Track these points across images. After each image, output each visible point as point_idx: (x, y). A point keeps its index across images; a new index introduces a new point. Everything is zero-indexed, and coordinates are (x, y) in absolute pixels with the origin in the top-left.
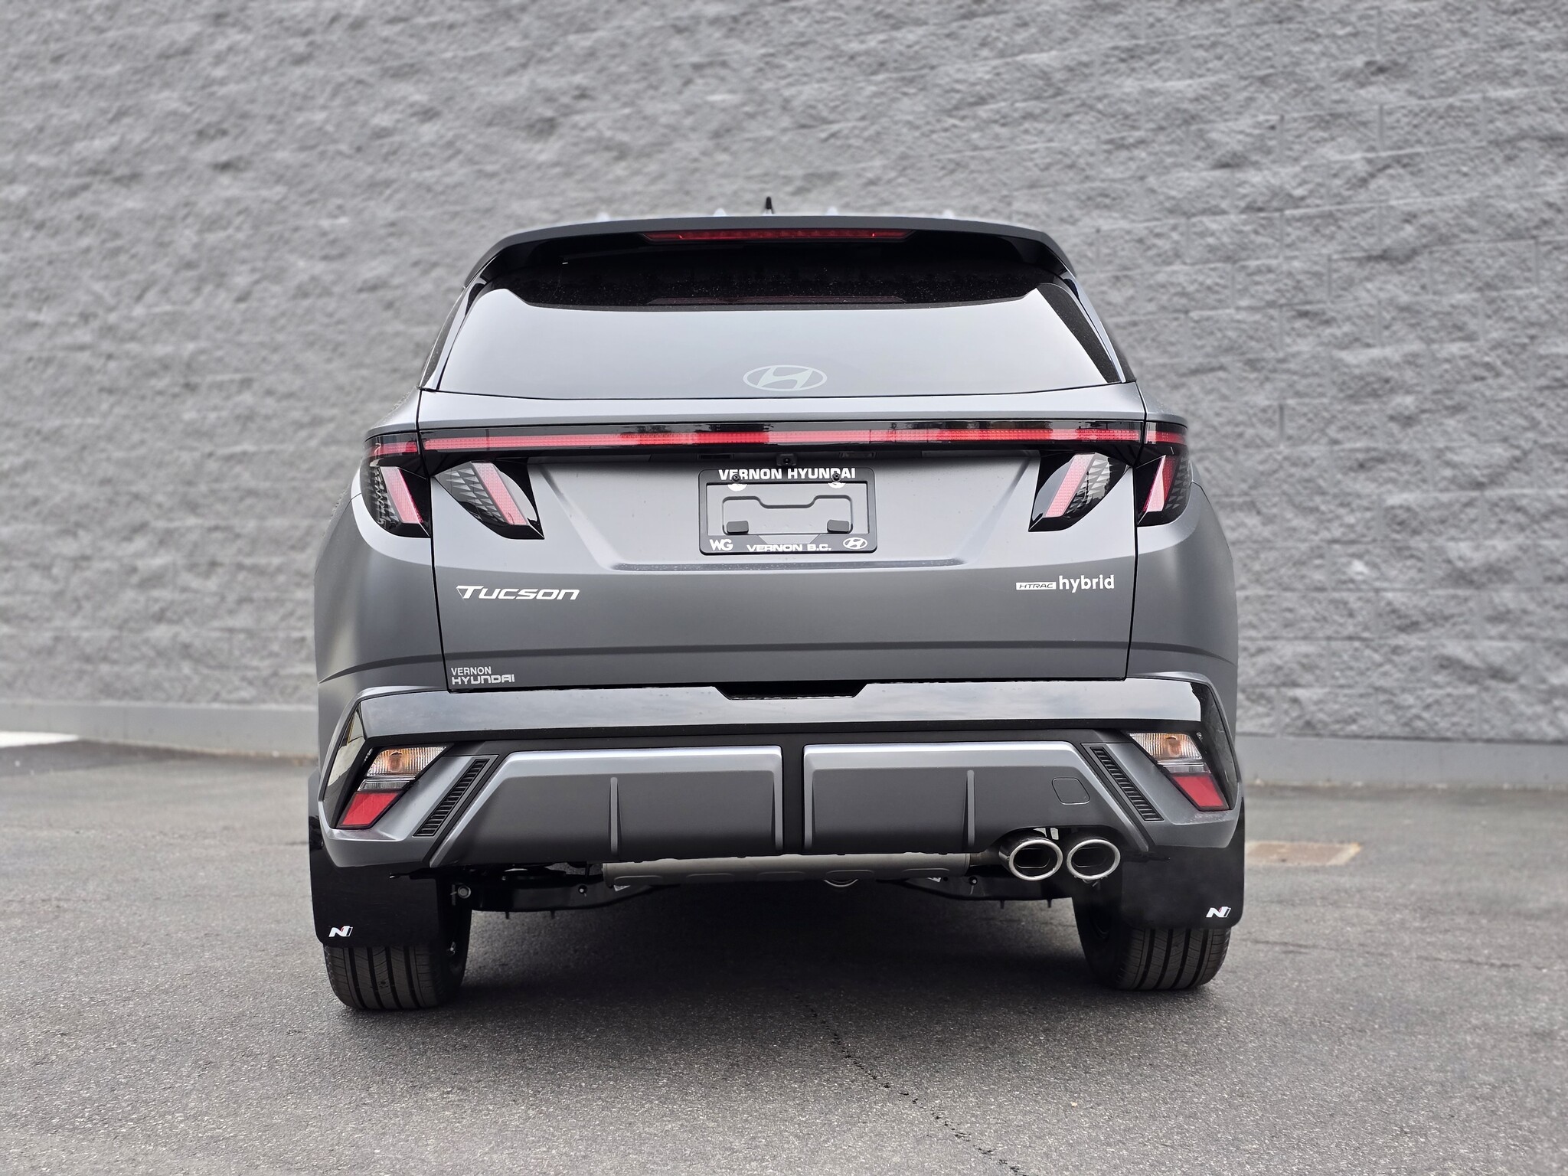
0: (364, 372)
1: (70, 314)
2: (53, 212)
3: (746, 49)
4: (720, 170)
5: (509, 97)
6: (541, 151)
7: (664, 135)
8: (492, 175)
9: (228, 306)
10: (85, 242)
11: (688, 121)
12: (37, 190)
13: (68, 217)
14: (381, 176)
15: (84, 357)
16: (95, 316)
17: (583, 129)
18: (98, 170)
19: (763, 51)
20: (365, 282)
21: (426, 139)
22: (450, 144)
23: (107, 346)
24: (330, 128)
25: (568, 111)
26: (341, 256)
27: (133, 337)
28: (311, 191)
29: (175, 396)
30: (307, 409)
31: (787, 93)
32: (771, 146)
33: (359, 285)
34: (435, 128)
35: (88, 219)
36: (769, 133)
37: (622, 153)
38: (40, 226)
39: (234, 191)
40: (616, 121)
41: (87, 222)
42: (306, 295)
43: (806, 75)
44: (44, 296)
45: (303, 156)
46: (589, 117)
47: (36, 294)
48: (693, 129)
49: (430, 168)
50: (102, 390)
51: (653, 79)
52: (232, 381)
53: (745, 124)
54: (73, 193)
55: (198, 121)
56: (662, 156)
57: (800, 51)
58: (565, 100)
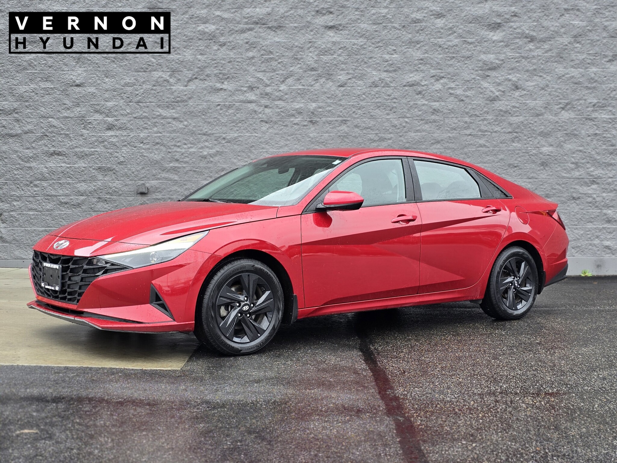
0: (406, 120)
1: (242, 87)
2: (231, 39)
3: (588, 5)
4: (576, 50)
5: (480, 12)
6: (494, 35)
7: (552, 34)
8: (471, 43)
9: (334, 88)
10: (251, 54)
11: (563, 30)
12: (221, 28)
13: (241, 42)
14: (416, 39)
15: (252, 106)
16: (258, 88)
17: (515, 29)
18: (259, 22)
19: (595, 7)
20: (408, 82)
21: (439, 26)
22: (451, 28)
23: (264, 102)
24: (388, 16)
25: (508, 21)
26: (395, 71)
27: (280, 99)
28: (379, 42)
29: (304, 126)
30: (376, 134)
31: (606, 24)
32: (599, 43)
33: (404, 84)
34: (443, 22)
35: (252, 44)
36: (598, 38)
37: (532, 39)
38: (223, 45)
39: (337, 39)
40: (530, 27)
41: (252, 45)
42: (376, 86)
43: (614, 18)
44: (226, 77)
45: (375, 27)
46: (518, 24)
47: (221, 76)
48: (565, 33)
49: (440, 38)
50: (262, 121)
51: (546, 12)
52: (336, 120)
53: (588, 34)
54: (243, 31)
55: (317, 6)
56: (550, 42)
57: (610, 9)
58: (507, 17)
